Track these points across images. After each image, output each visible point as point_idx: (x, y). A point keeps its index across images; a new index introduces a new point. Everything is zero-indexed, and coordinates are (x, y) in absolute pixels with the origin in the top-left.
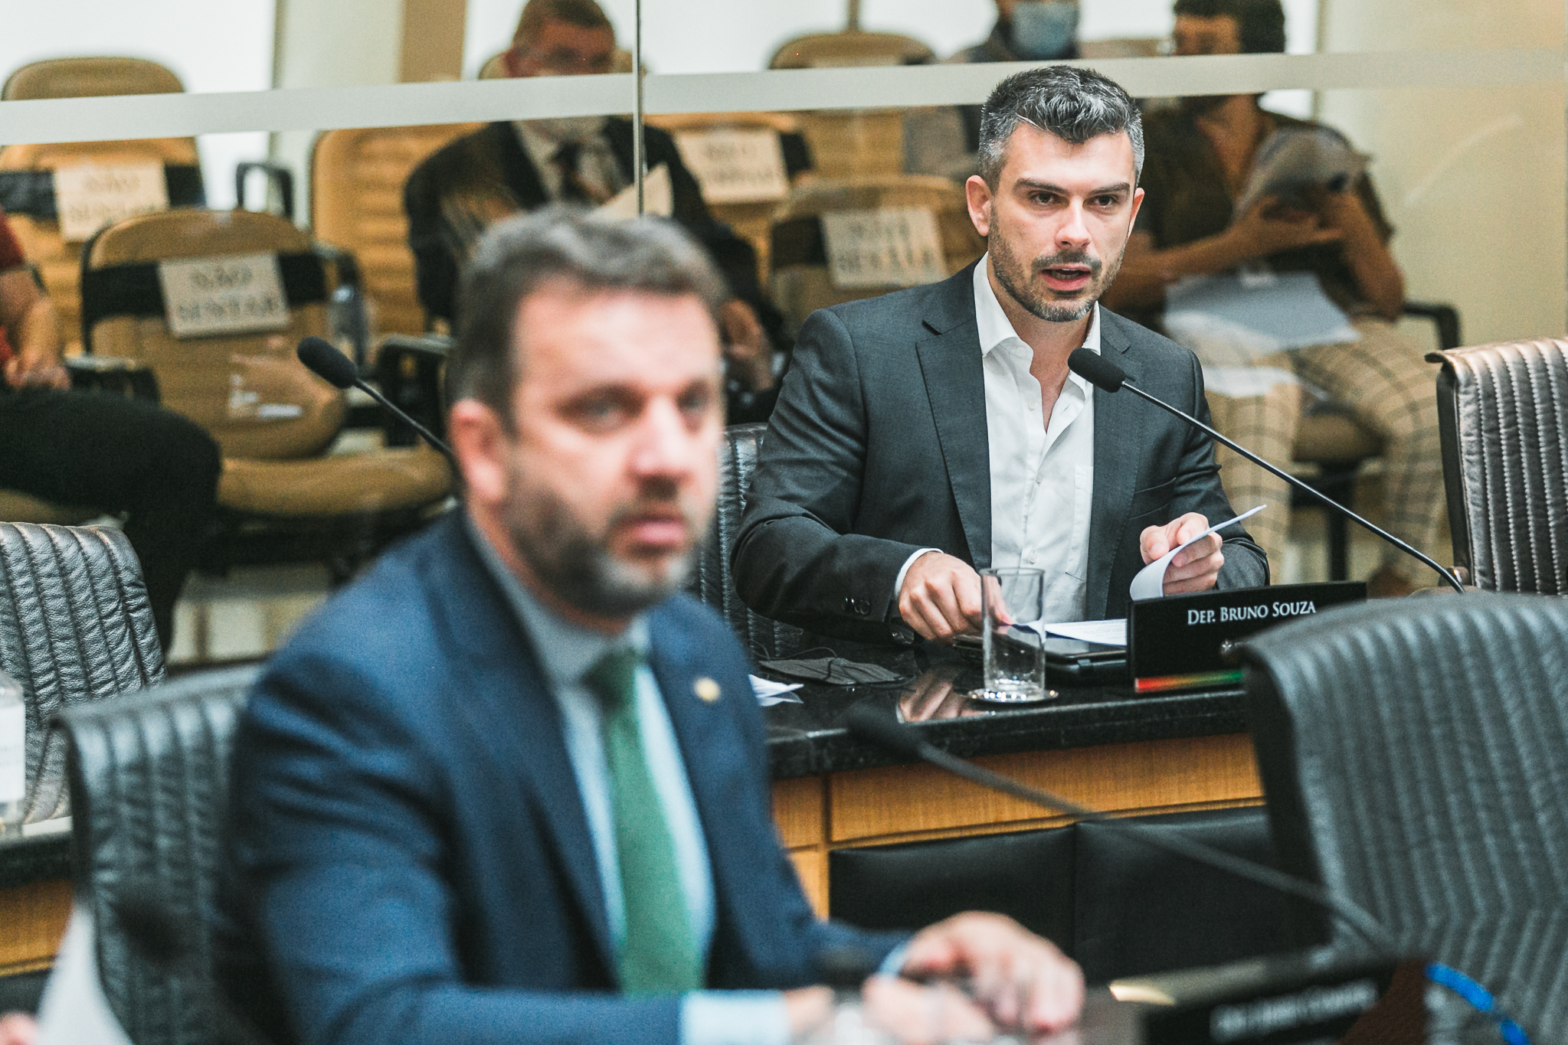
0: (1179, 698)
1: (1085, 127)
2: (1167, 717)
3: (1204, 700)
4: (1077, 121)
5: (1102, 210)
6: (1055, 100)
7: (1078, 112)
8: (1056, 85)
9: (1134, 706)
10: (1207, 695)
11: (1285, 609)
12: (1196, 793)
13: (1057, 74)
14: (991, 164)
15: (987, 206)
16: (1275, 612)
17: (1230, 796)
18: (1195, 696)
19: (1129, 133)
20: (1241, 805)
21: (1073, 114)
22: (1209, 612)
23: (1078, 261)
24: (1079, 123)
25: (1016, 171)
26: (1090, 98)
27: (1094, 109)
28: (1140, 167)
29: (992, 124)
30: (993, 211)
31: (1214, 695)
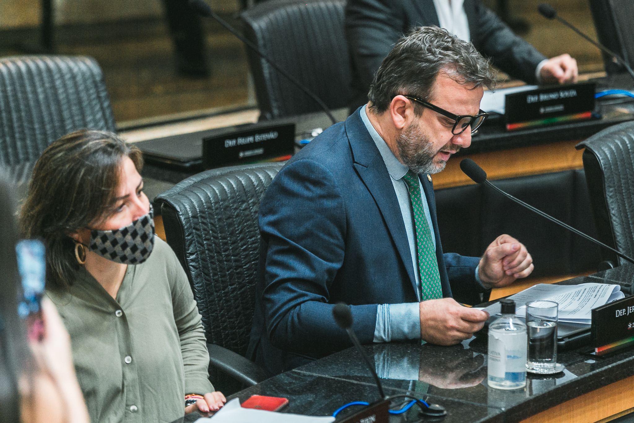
10: (536, 131)
18: (531, 131)
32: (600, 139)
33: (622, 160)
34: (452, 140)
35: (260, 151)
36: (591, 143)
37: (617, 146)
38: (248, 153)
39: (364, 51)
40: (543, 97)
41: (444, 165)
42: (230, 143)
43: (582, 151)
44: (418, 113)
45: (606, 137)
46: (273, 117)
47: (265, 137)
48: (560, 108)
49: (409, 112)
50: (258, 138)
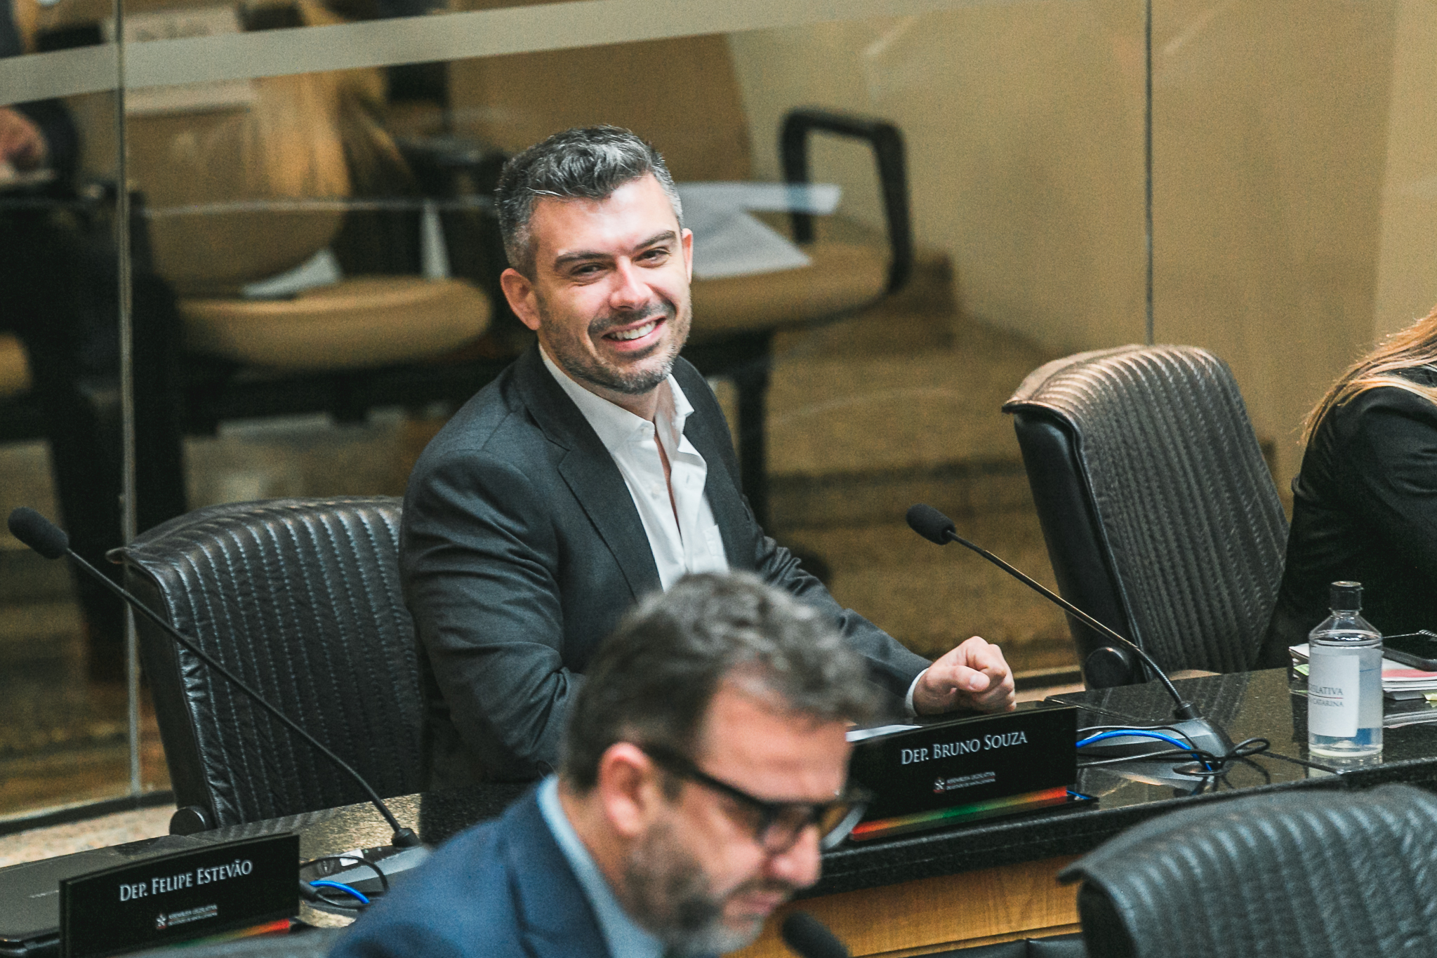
0: (898, 844)
1: (606, 177)
2: (887, 866)
3: (922, 844)
4: (596, 174)
5: (653, 263)
6: (566, 162)
7: (594, 165)
8: (563, 148)
9: (852, 856)
10: (924, 840)
11: (996, 742)
12: (908, 939)
13: (562, 139)
14: (522, 253)
15: (531, 297)
16: (987, 745)
17: (942, 940)
18: (913, 842)
19: (655, 176)
20: (952, 948)
21: (590, 169)
22: (922, 750)
23: (645, 316)
24: (599, 175)
25: (551, 252)
26: (601, 149)
27: (609, 158)
28: (679, 211)
29: (511, 211)
30: (541, 300)
31: (931, 839)
32: (1122, 855)
33: (1183, 908)
34: (767, 865)
35: (210, 911)
36: (1101, 866)
37: (1166, 873)
38: (179, 917)
39: (456, 642)
40: (942, 751)
41: (754, 929)
42: (131, 892)
43: (1075, 889)
44: (671, 794)
45: (1137, 847)
46: (213, 824)
47: (219, 873)
48: (988, 777)
49: (649, 792)
50: (205, 876)
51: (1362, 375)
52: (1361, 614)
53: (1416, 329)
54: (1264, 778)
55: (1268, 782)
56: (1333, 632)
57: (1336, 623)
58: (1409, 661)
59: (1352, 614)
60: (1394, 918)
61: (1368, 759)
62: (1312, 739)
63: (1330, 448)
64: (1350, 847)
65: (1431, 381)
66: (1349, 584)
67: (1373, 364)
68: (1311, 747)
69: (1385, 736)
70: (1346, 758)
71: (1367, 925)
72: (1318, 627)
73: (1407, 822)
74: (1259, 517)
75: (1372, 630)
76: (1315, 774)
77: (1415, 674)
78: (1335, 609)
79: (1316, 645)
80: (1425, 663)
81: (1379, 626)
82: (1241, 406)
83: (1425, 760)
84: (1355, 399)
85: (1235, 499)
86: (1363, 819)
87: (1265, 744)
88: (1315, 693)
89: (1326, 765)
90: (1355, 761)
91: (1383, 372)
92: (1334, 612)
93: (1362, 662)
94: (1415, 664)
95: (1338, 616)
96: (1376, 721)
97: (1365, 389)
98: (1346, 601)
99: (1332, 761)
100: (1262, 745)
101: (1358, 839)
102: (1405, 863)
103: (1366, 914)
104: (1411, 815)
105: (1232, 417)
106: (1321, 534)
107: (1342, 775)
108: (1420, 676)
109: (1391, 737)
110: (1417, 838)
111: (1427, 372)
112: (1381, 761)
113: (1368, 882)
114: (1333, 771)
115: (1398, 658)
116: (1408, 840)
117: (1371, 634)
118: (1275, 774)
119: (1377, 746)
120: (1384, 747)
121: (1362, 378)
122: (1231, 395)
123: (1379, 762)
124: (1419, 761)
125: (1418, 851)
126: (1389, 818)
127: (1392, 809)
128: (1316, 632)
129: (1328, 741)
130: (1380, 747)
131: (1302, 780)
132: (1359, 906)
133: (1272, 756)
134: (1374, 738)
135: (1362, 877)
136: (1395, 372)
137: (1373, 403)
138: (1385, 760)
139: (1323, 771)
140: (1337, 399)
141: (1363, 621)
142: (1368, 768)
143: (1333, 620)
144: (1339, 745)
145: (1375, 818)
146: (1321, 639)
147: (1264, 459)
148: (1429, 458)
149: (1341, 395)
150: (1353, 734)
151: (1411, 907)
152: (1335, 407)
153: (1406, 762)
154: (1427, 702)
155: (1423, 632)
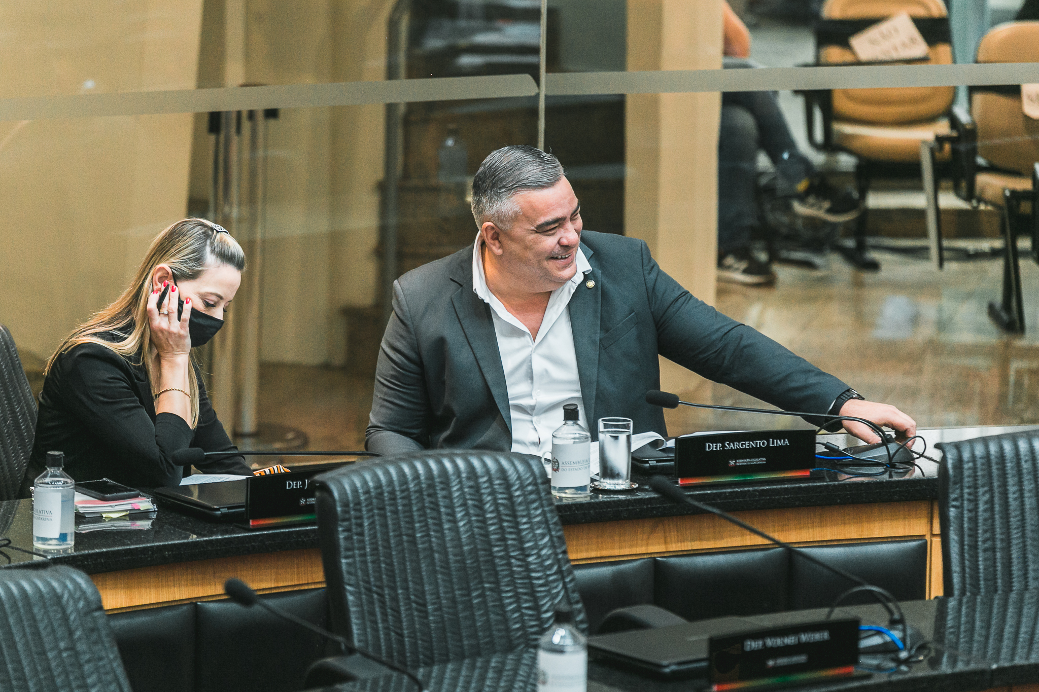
51: (77, 336)
52: (63, 469)
53: (109, 310)
54: (8, 561)
55: (10, 562)
56: (48, 480)
57: (49, 474)
58: (94, 495)
59: (59, 469)
60: (56, 640)
61: (65, 550)
62: (35, 539)
63: (58, 376)
64: (33, 601)
65: (114, 340)
66: (57, 453)
67: (83, 330)
68: (34, 543)
69: (75, 537)
70: (54, 550)
71: (42, 644)
72: (39, 477)
73: (65, 586)
74: (24, 415)
75: (69, 478)
76: (36, 558)
77: (98, 503)
78: (48, 467)
79: (38, 487)
80: (103, 497)
81: (73, 476)
82: (16, 353)
83: (97, 550)
84: (73, 348)
85: (10, 404)
86: (40, 584)
87: (8, 542)
88: (37, 513)
89: (42, 553)
90: (58, 551)
91: (89, 334)
92: (48, 469)
93: (63, 496)
94: (98, 497)
95: (50, 470)
96: (71, 529)
97: (78, 344)
98: (55, 463)
99: (46, 551)
100: (6, 542)
101: (37, 596)
102: (64, 611)
103: (40, 638)
104: (68, 583)
105: (10, 359)
106: (53, 424)
107: (50, 559)
108: (100, 504)
109: (80, 538)
110: (71, 595)
111: (112, 334)
112: (73, 551)
113: (42, 620)
114: (45, 557)
115: (88, 494)
116: (66, 597)
117: (69, 481)
118: (13, 558)
119: (71, 542)
120: (75, 543)
121: (77, 338)
122: (10, 346)
123: (72, 552)
124: (93, 551)
125: (71, 603)
126: (55, 584)
127: (58, 580)
128: (38, 480)
129: (44, 540)
130: (73, 543)
131: (27, 562)
132: (37, 633)
133: (13, 548)
134: (69, 538)
135: (39, 617)
136: (95, 334)
137: (82, 352)
138: (75, 551)
139: (38, 557)
140: (63, 349)
141: (64, 473)
142: (65, 555)
143: (47, 473)
144: (50, 542)
145: (48, 584)
146: (41, 483)
147: (28, 383)
148: (112, 383)
149: (64, 348)
150: (57, 536)
151: (66, 635)
152: (61, 354)
153: (86, 552)
154: (104, 518)
155: (104, 479)
